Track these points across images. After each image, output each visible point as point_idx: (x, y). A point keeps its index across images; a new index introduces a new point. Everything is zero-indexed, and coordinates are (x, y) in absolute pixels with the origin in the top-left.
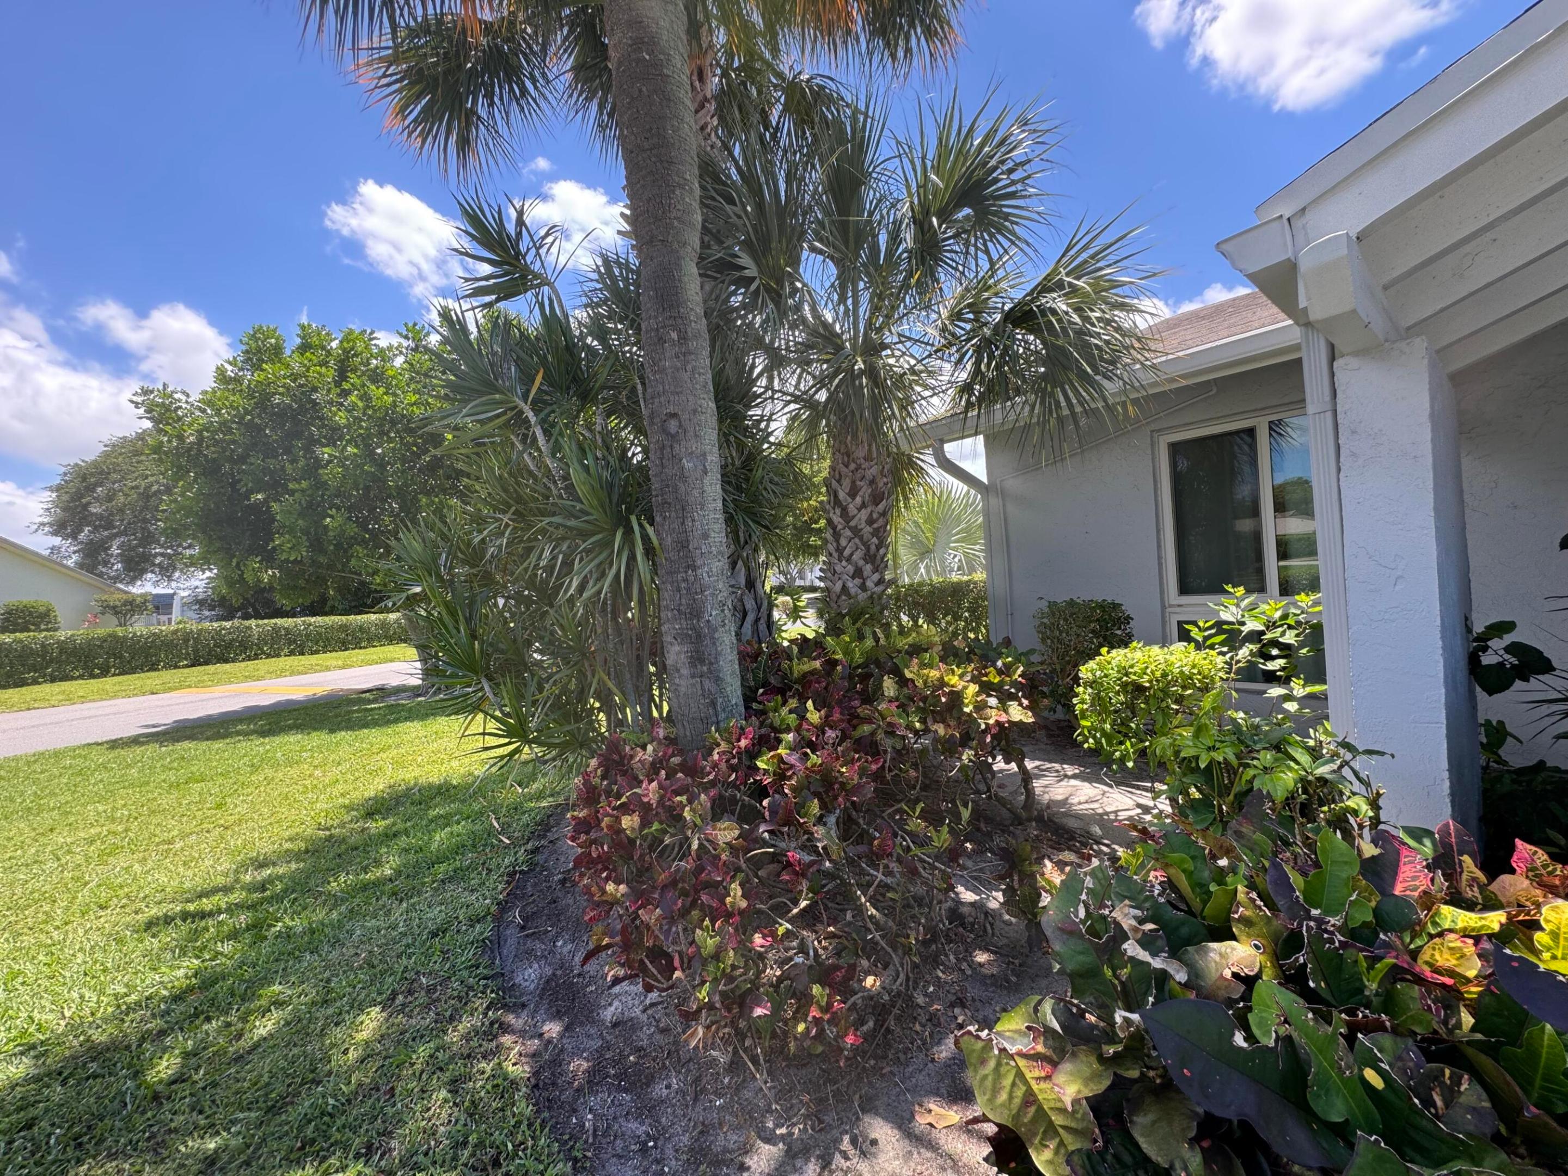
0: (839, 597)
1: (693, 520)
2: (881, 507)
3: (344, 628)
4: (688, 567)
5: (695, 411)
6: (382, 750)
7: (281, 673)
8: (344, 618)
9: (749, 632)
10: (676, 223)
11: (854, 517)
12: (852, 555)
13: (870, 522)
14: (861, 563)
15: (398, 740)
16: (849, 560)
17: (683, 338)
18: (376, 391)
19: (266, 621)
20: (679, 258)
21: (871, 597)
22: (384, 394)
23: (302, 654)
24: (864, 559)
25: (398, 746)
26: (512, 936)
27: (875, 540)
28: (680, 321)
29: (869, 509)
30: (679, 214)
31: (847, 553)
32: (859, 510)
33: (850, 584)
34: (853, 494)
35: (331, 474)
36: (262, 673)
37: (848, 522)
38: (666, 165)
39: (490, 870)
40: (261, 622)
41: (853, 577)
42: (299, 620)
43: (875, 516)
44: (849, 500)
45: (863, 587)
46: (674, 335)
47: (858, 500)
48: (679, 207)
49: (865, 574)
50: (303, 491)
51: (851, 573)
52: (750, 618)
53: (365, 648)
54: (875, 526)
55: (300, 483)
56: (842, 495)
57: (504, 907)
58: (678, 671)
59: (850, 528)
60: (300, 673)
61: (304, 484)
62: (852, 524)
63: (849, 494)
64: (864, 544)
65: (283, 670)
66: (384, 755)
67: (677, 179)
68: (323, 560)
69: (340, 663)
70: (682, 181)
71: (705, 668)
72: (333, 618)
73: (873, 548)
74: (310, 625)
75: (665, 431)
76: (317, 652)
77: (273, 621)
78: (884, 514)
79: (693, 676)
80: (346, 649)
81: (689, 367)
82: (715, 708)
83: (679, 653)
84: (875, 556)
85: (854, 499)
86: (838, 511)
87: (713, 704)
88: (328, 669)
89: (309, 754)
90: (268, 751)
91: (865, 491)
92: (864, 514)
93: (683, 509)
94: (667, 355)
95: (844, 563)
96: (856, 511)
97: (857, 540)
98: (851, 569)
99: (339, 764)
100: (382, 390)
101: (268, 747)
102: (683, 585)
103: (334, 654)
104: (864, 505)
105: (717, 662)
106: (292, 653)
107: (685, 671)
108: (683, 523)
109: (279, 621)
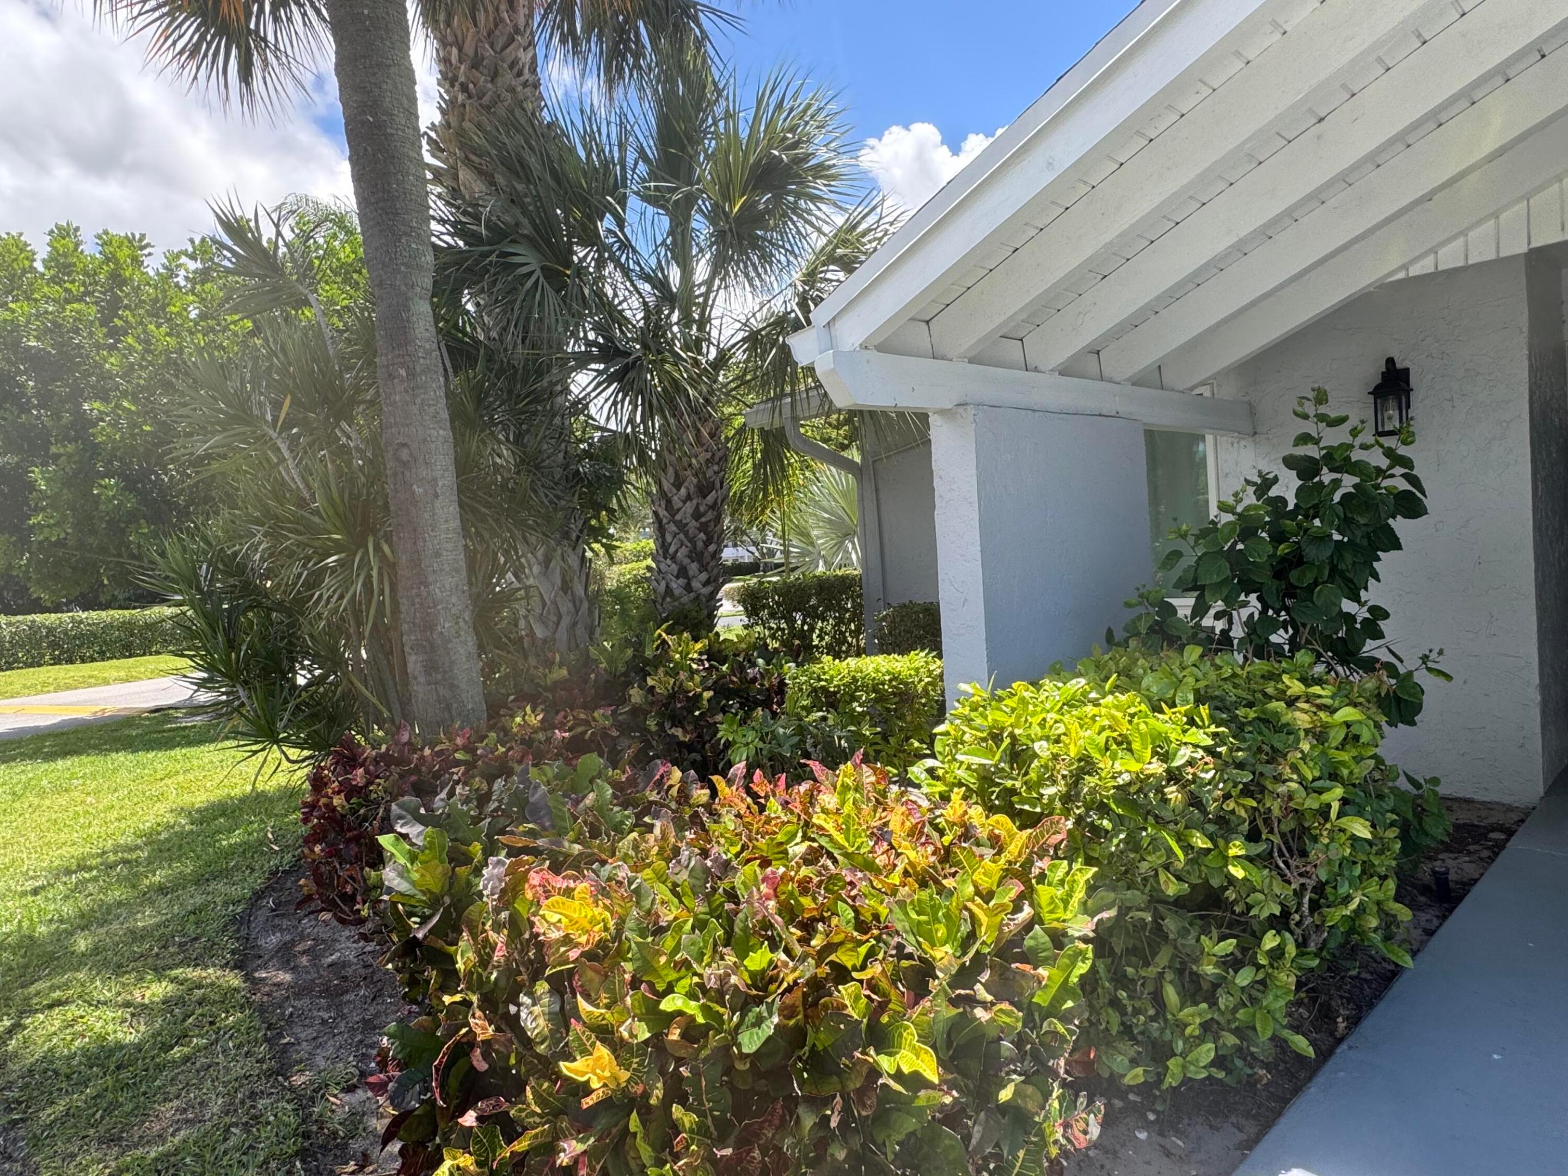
0: (664, 599)
1: (425, 541)
2: (710, 499)
3: (127, 626)
4: (421, 583)
5: (425, 441)
6: (168, 776)
7: (44, 688)
8: (126, 612)
9: (565, 638)
10: (403, 268)
11: (679, 510)
12: (676, 552)
13: (697, 515)
14: (686, 561)
15: (188, 766)
16: (673, 558)
17: (412, 374)
18: (159, 332)
19: (20, 618)
20: (407, 299)
21: (698, 597)
22: (167, 334)
23: (70, 661)
24: (690, 557)
25: (186, 771)
26: (262, 915)
27: (702, 536)
28: (407, 358)
29: (695, 502)
30: (405, 260)
31: (672, 550)
32: (684, 502)
33: (674, 585)
34: (678, 485)
35: (103, 432)
36: (17, 686)
37: (673, 516)
38: (391, 216)
39: (253, 870)
40: (13, 619)
41: (677, 577)
42: (65, 617)
43: (702, 509)
44: (674, 491)
45: (688, 588)
46: (403, 372)
47: (683, 491)
48: (404, 253)
49: (691, 573)
50: (70, 456)
51: (675, 573)
52: (566, 621)
53: (158, 653)
54: (703, 520)
55: (65, 446)
56: (666, 486)
57: (258, 896)
58: (416, 678)
59: (675, 522)
60: (68, 688)
61: (70, 448)
62: (678, 517)
63: (673, 485)
64: (690, 540)
65: (45, 684)
66: (169, 782)
67: (402, 228)
68: (93, 541)
69: (122, 674)
70: (408, 230)
71: (439, 677)
72: (111, 612)
73: (700, 545)
74: (81, 622)
75: (398, 459)
76: (93, 660)
77: (30, 617)
78: (713, 507)
79: (429, 683)
80: (130, 656)
81: (418, 401)
82: (450, 713)
83: (416, 662)
84: (702, 553)
85: (679, 490)
86: (663, 503)
87: (448, 708)
88: (106, 682)
89: (81, 781)
90: (30, 779)
91: (691, 481)
92: (689, 508)
93: (415, 531)
94: (398, 389)
95: (669, 561)
96: (681, 504)
97: (682, 536)
98: (675, 568)
99: (116, 790)
100: (164, 329)
101: (31, 775)
102: (417, 600)
103: (114, 662)
104: (689, 498)
105: (451, 670)
106: (56, 661)
107: (422, 679)
108: (415, 543)
109: (38, 618)
